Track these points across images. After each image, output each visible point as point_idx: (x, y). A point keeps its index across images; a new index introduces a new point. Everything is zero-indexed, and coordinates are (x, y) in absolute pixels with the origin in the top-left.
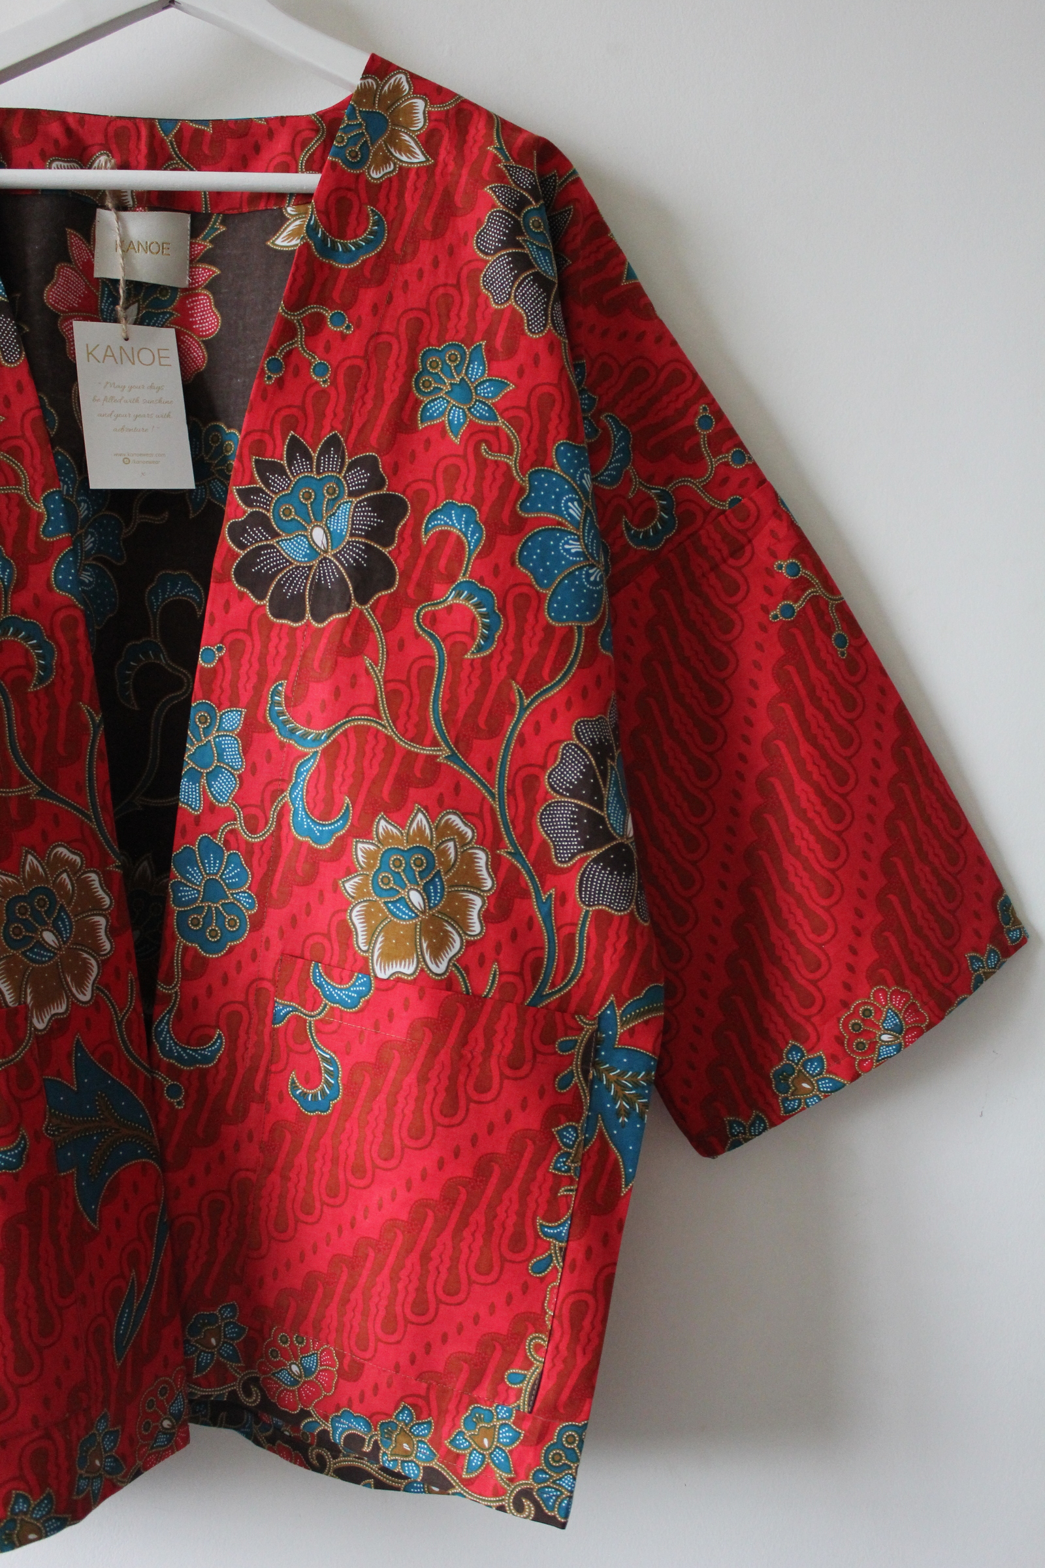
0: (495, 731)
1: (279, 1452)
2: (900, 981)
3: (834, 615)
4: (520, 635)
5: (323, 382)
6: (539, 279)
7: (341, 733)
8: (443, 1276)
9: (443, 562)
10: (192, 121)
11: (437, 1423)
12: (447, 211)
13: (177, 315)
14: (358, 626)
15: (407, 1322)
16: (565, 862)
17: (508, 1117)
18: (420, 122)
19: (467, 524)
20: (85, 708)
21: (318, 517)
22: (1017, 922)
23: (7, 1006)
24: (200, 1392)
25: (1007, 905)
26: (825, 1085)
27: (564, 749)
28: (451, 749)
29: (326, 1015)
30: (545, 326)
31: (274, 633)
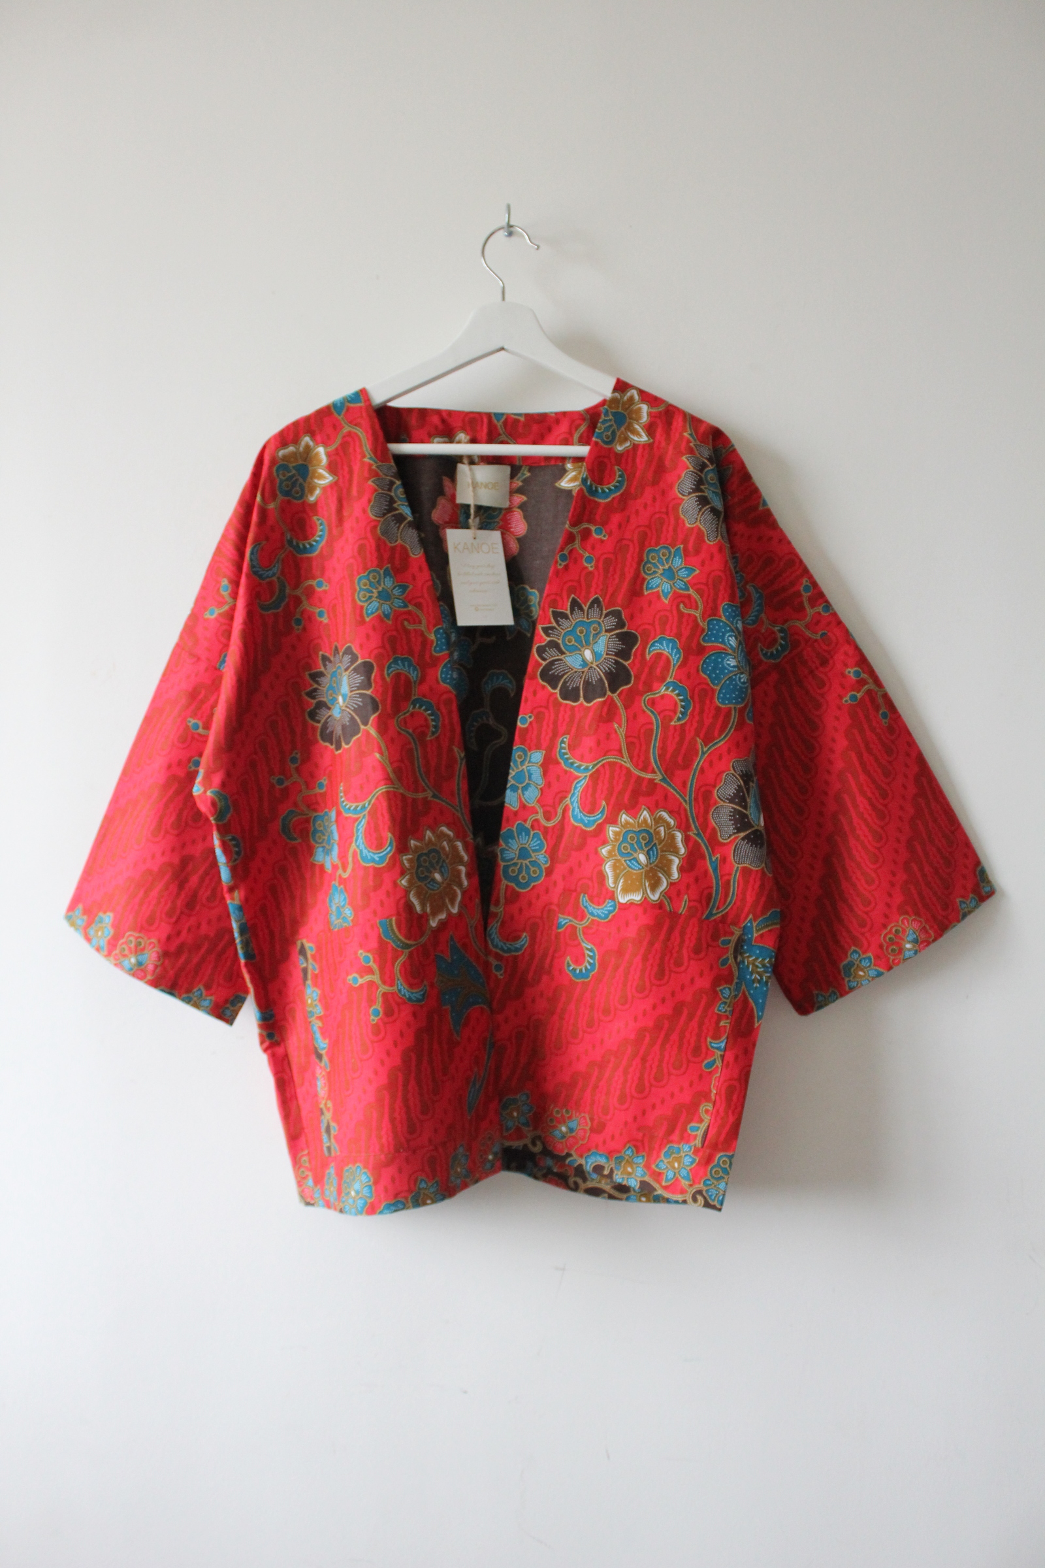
0: (687, 766)
1: (550, 1182)
2: (918, 914)
3: (880, 701)
4: (702, 711)
5: (590, 567)
6: (714, 510)
7: (601, 766)
8: (654, 1070)
9: (658, 670)
10: (512, 414)
11: (648, 1156)
12: (660, 469)
13: (501, 523)
14: (610, 706)
15: (633, 1097)
16: (726, 839)
17: (692, 981)
18: (645, 418)
19: (672, 649)
20: (456, 749)
21: (588, 644)
22: (989, 882)
23: (417, 913)
24: (507, 1144)
25: (983, 872)
26: (872, 973)
27: (726, 776)
28: (663, 775)
29: (589, 924)
30: (717, 537)
31: (562, 709)
